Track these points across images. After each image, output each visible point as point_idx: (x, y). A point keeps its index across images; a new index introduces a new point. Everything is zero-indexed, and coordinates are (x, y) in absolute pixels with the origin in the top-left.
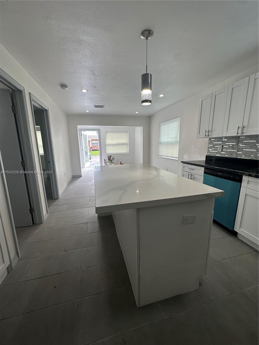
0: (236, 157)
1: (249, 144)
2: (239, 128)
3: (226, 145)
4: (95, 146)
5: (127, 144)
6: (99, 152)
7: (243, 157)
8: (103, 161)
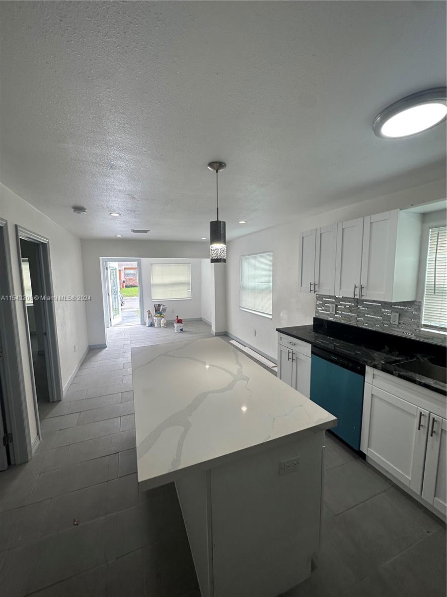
0: (357, 326)
1: (372, 308)
2: (355, 287)
3: (341, 305)
4: (132, 279)
5: (188, 284)
6: (137, 289)
7: (366, 326)
8: (146, 314)
